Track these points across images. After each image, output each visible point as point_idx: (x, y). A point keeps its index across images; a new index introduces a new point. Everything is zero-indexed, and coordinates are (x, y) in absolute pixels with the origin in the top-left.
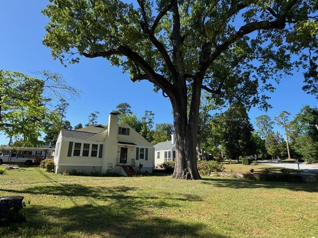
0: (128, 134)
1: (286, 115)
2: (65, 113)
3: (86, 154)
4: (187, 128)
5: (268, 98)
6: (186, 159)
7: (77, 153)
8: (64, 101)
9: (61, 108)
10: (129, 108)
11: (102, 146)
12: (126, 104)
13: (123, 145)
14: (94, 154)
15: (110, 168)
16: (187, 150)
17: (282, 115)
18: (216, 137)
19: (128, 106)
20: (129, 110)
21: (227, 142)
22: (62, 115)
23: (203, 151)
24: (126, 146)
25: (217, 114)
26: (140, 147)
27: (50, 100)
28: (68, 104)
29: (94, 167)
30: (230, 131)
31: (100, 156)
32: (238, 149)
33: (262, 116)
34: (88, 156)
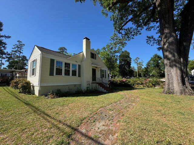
1: (138, 59)
2: (22, 51)
3: (67, 73)
7: (59, 72)
8: (21, 42)
9: (19, 46)
11: (79, 66)
12: (64, 48)
14: (74, 73)
15: (88, 86)
17: (136, 59)
22: (20, 52)
27: (9, 37)
28: (24, 45)
29: (75, 85)
31: (79, 76)
34: (69, 75)
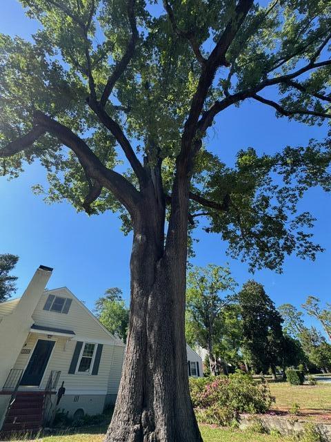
0: (66, 311)
4: (158, 266)
5: (308, 236)
6: (151, 365)
10: (120, 295)
13: (43, 335)
16: (156, 328)
18: (233, 335)
19: (120, 292)
20: (120, 297)
21: (250, 341)
23: (217, 358)
24: (49, 336)
25: (228, 296)
26: (86, 340)
30: (251, 322)
32: (269, 353)
33: (284, 305)
